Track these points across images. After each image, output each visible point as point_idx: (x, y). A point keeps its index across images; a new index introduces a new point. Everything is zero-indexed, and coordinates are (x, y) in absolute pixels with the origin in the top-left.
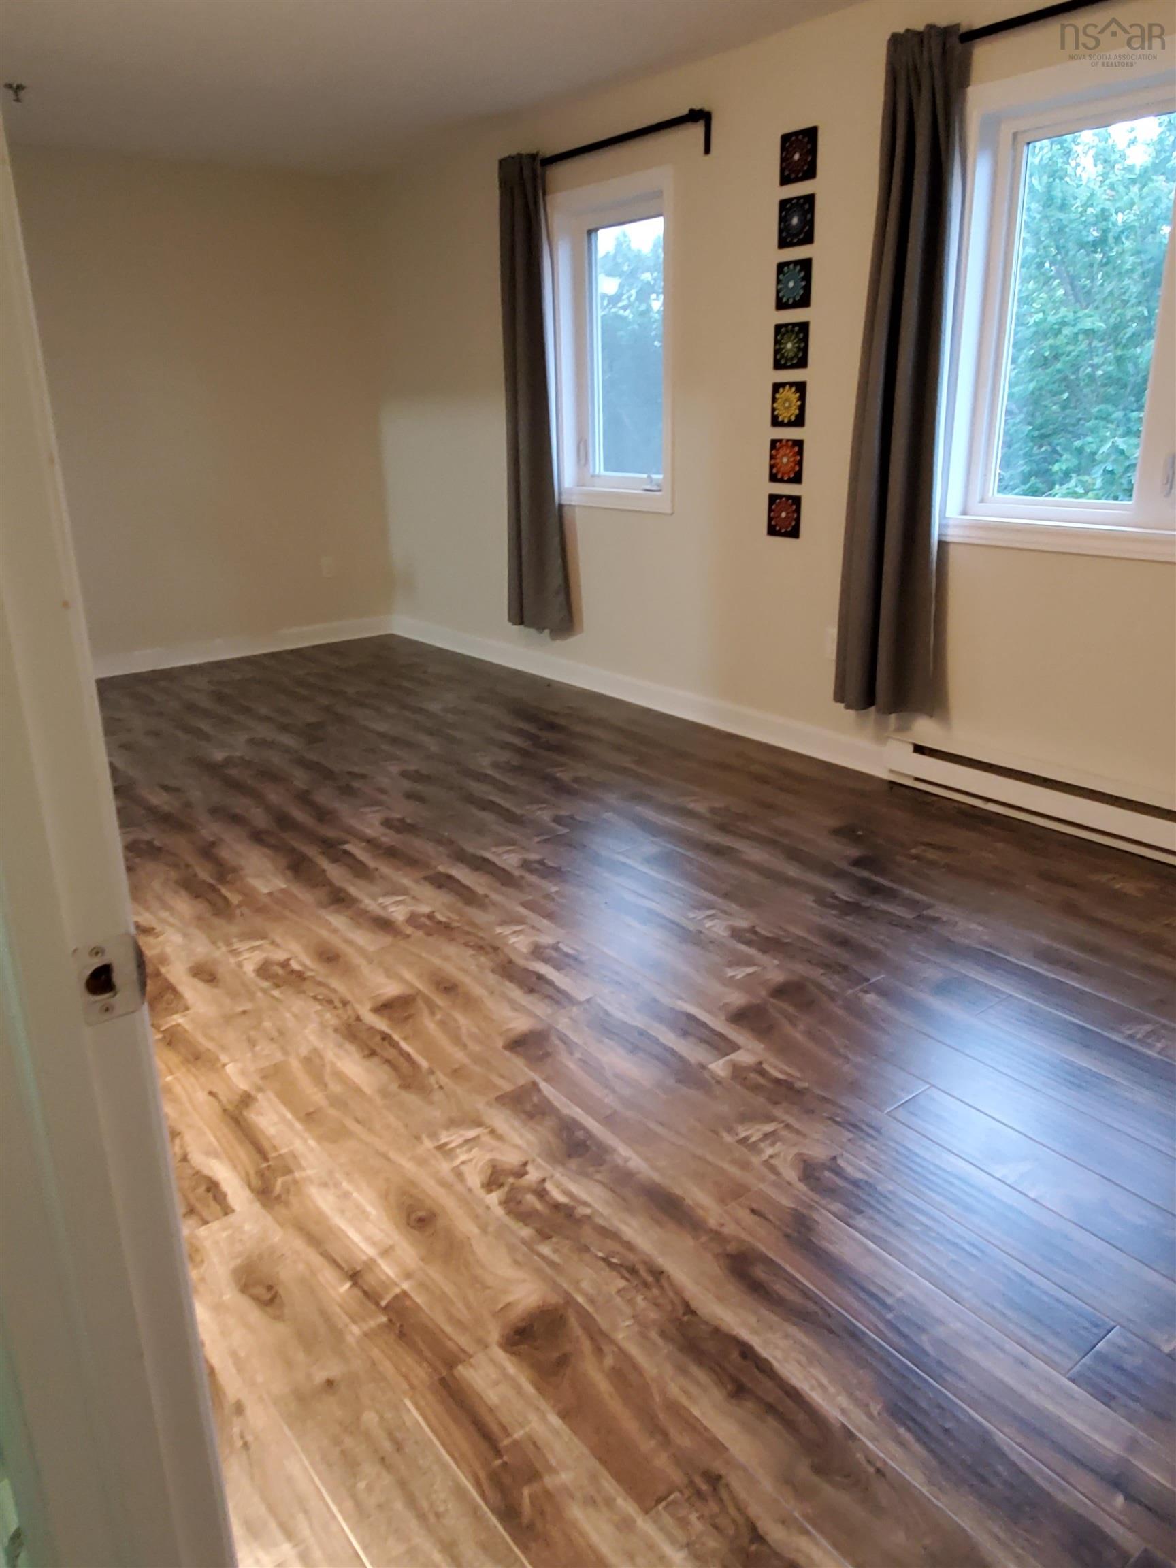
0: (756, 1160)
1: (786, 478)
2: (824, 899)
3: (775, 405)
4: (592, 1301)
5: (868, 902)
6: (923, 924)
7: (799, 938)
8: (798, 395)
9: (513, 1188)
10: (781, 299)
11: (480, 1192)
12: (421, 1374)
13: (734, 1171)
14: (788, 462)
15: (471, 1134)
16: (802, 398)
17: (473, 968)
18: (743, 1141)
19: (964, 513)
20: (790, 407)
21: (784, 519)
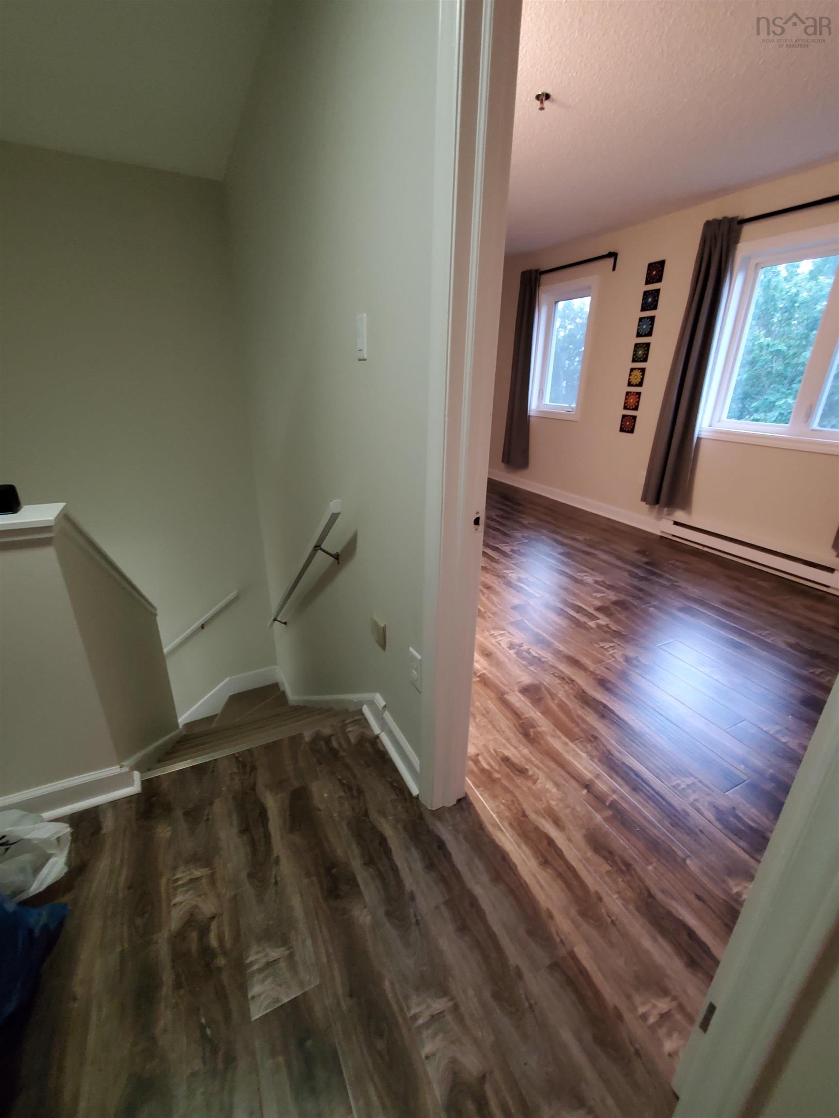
0: (607, 653)
1: (631, 408)
2: (633, 575)
3: (630, 377)
4: (549, 684)
5: (651, 577)
6: (674, 587)
7: (623, 586)
8: (641, 373)
9: (518, 649)
10: (639, 332)
11: (507, 649)
12: (493, 695)
13: (599, 656)
14: (633, 401)
15: (502, 632)
16: (643, 375)
17: (497, 582)
18: (602, 647)
19: (710, 426)
20: (637, 378)
21: (628, 425)
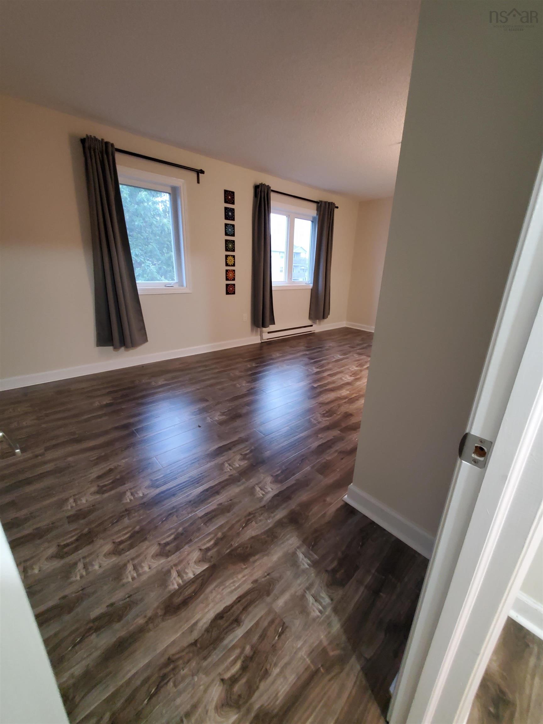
1: (230, 279)
3: (227, 261)
8: (233, 258)
10: (226, 233)
14: (232, 275)
20: (230, 261)
21: (230, 290)
